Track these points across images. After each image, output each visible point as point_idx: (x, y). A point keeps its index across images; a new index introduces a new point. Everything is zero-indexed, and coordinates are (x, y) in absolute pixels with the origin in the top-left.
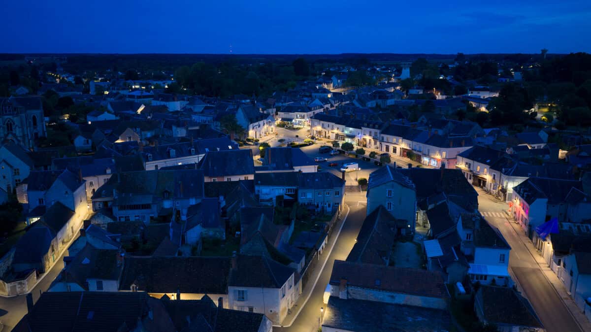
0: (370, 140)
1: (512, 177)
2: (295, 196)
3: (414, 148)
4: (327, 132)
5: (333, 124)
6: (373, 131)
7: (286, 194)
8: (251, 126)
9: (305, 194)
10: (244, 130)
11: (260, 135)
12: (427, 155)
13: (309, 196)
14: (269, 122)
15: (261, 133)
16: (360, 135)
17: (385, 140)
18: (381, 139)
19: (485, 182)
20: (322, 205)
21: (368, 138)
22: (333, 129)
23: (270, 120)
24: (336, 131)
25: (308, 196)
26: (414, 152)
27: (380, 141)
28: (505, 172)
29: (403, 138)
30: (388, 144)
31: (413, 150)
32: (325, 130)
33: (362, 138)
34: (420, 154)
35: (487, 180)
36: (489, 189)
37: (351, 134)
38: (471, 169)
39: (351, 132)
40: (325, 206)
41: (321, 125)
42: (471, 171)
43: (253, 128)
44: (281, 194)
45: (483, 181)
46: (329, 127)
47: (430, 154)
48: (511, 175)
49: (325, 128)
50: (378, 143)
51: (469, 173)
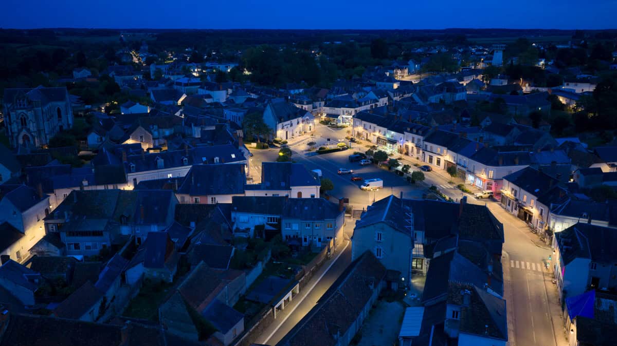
0: (412, 147)
1: (561, 216)
2: (279, 226)
3: (458, 162)
4: (369, 135)
5: (375, 125)
6: (416, 137)
7: (267, 224)
8: (280, 125)
9: (290, 225)
10: (271, 130)
11: (293, 135)
12: (472, 173)
13: (295, 227)
14: (307, 119)
15: (294, 133)
16: (402, 141)
17: (429, 149)
18: (424, 147)
19: (531, 217)
20: (311, 239)
21: (411, 145)
22: (374, 131)
23: (308, 118)
24: (377, 134)
25: (293, 227)
26: (458, 167)
27: (423, 150)
28: (554, 208)
29: (448, 149)
30: (431, 154)
31: (457, 164)
32: (367, 132)
33: (404, 144)
34: (464, 169)
35: (534, 215)
36: (535, 226)
37: (393, 138)
38: (517, 197)
39: (392, 136)
40: (315, 240)
41: (363, 125)
42: (517, 200)
43: (283, 128)
44: (262, 224)
45: (530, 215)
46: (370, 128)
47: (476, 172)
48: (560, 214)
49: (366, 129)
50: (421, 152)
51: (515, 202)
